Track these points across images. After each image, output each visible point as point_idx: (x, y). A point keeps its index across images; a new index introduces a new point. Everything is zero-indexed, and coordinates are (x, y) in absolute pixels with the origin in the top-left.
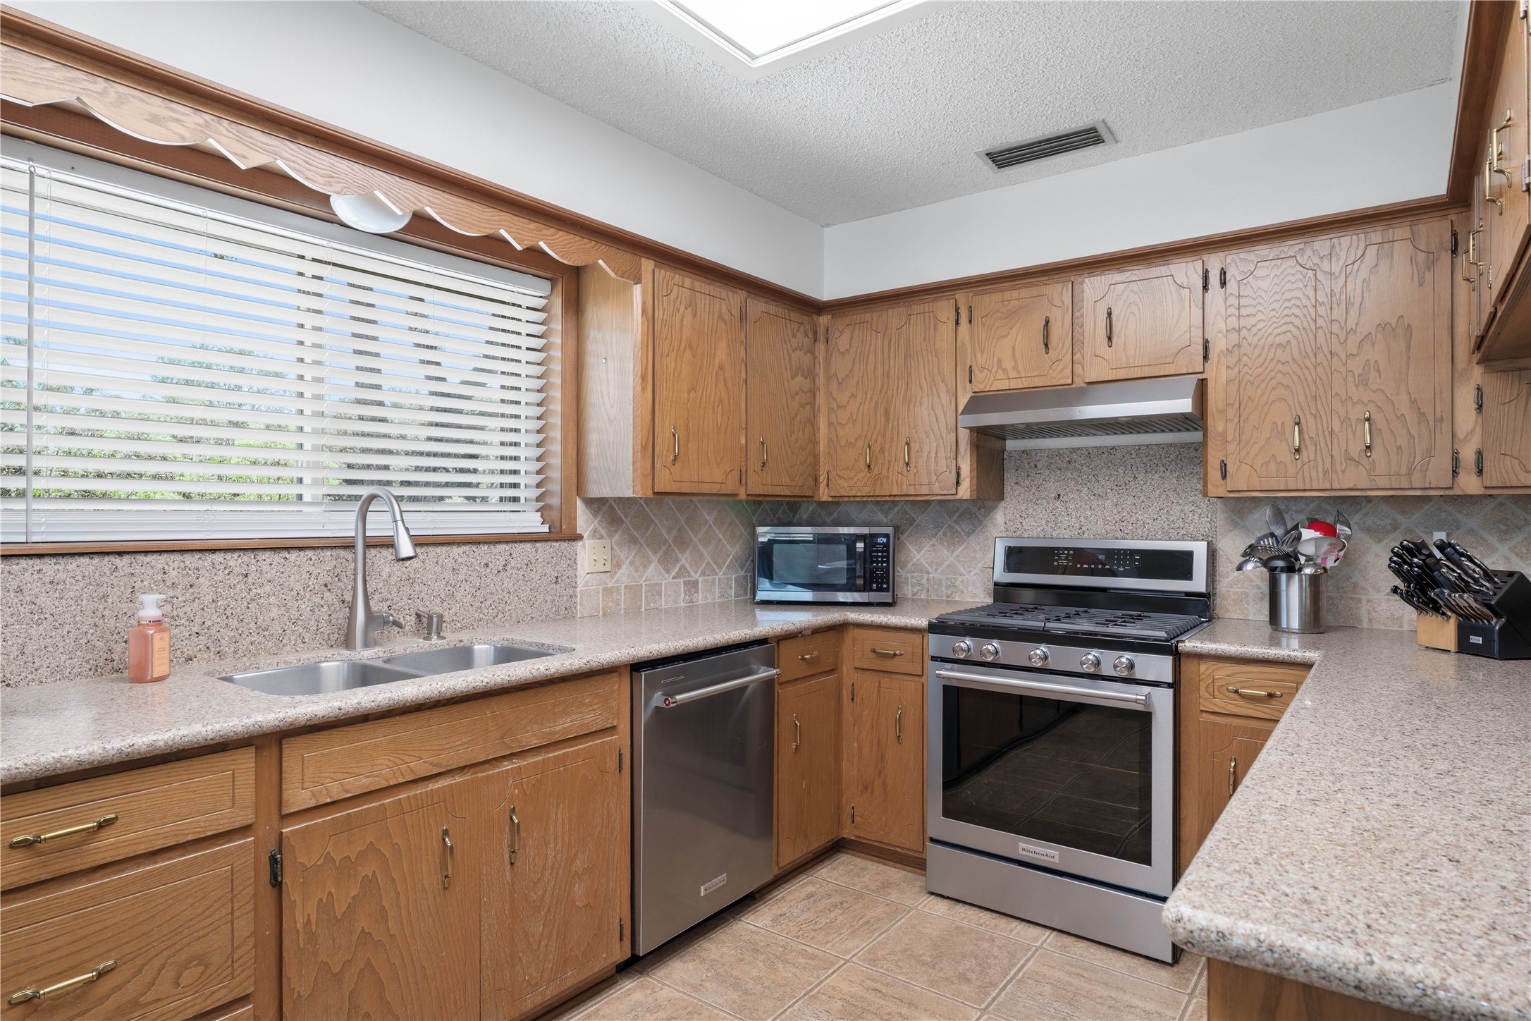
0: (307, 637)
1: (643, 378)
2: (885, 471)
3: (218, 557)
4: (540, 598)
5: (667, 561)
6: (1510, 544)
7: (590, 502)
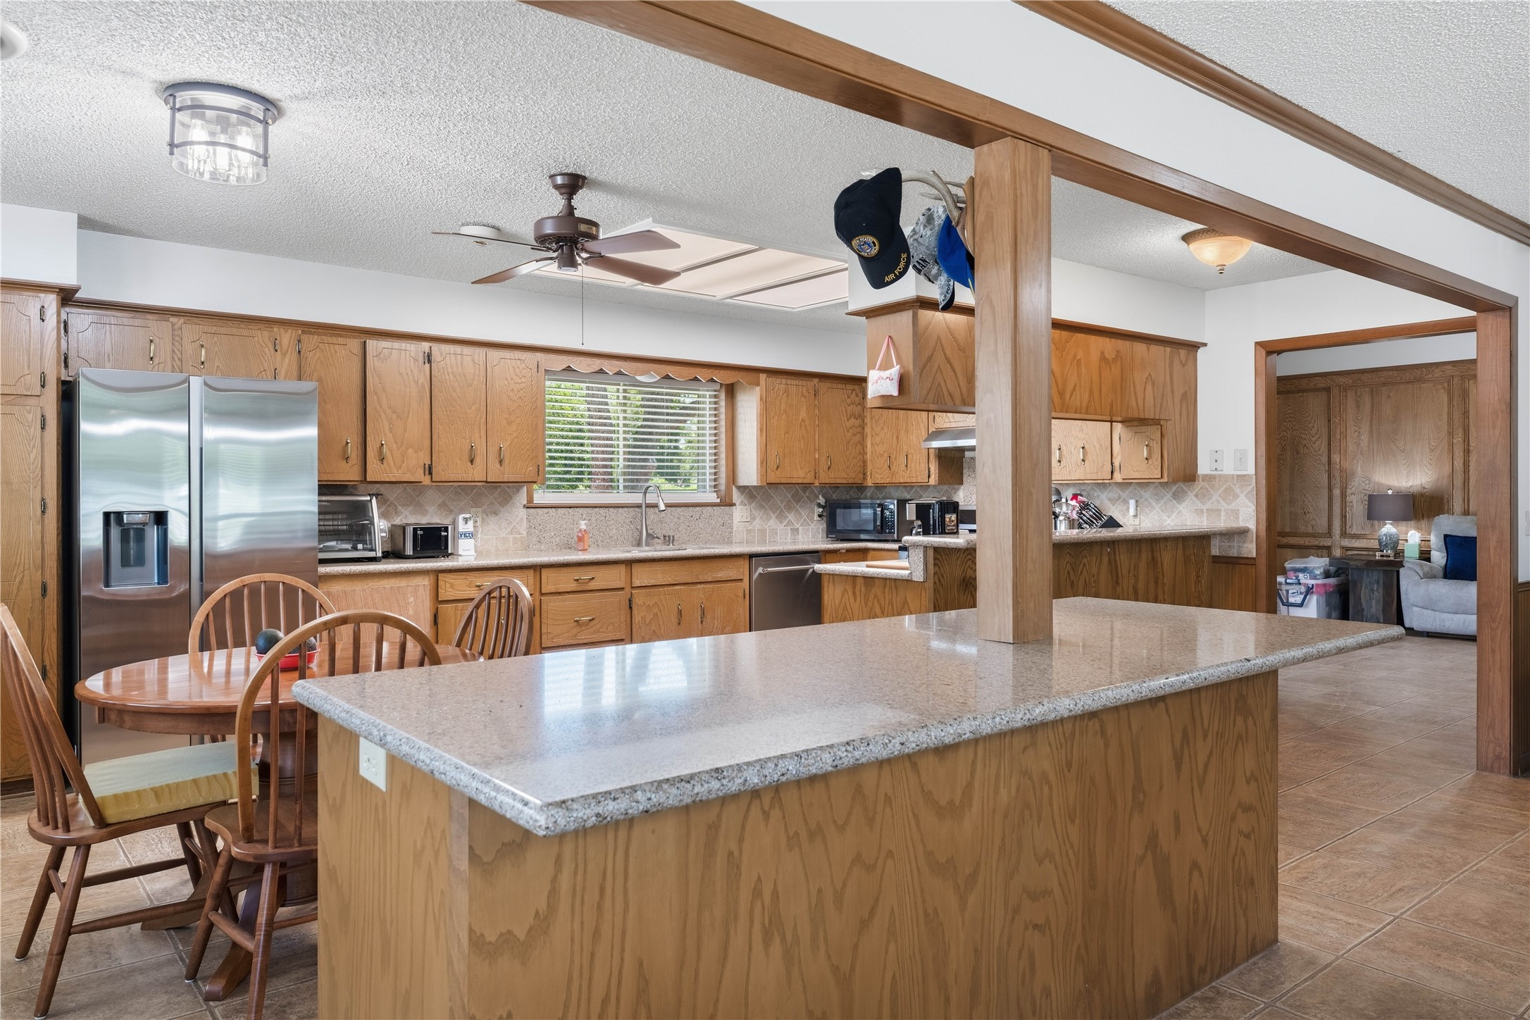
0: (625, 542)
1: (761, 430)
2: (896, 470)
3: (597, 509)
4: (716, 533)
6: (1159, 505)
7: (739, 488)
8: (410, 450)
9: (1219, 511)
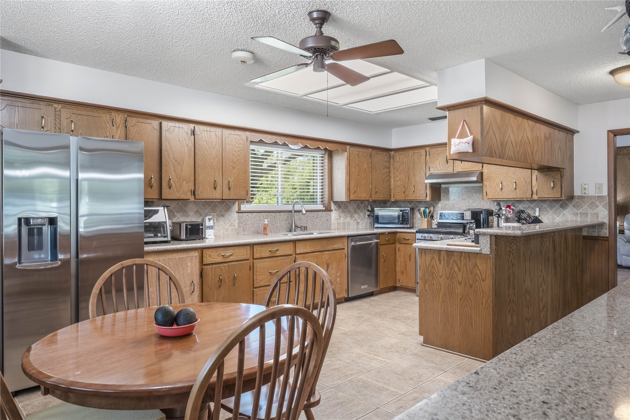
0: (284, 230)
1: (347, 174)
2: (408, 194)
3: (271, 213)
5: (352, 217)
6: (553, 211)
7: (334, 202)
8: (184, 182)
9: (587, 213)
